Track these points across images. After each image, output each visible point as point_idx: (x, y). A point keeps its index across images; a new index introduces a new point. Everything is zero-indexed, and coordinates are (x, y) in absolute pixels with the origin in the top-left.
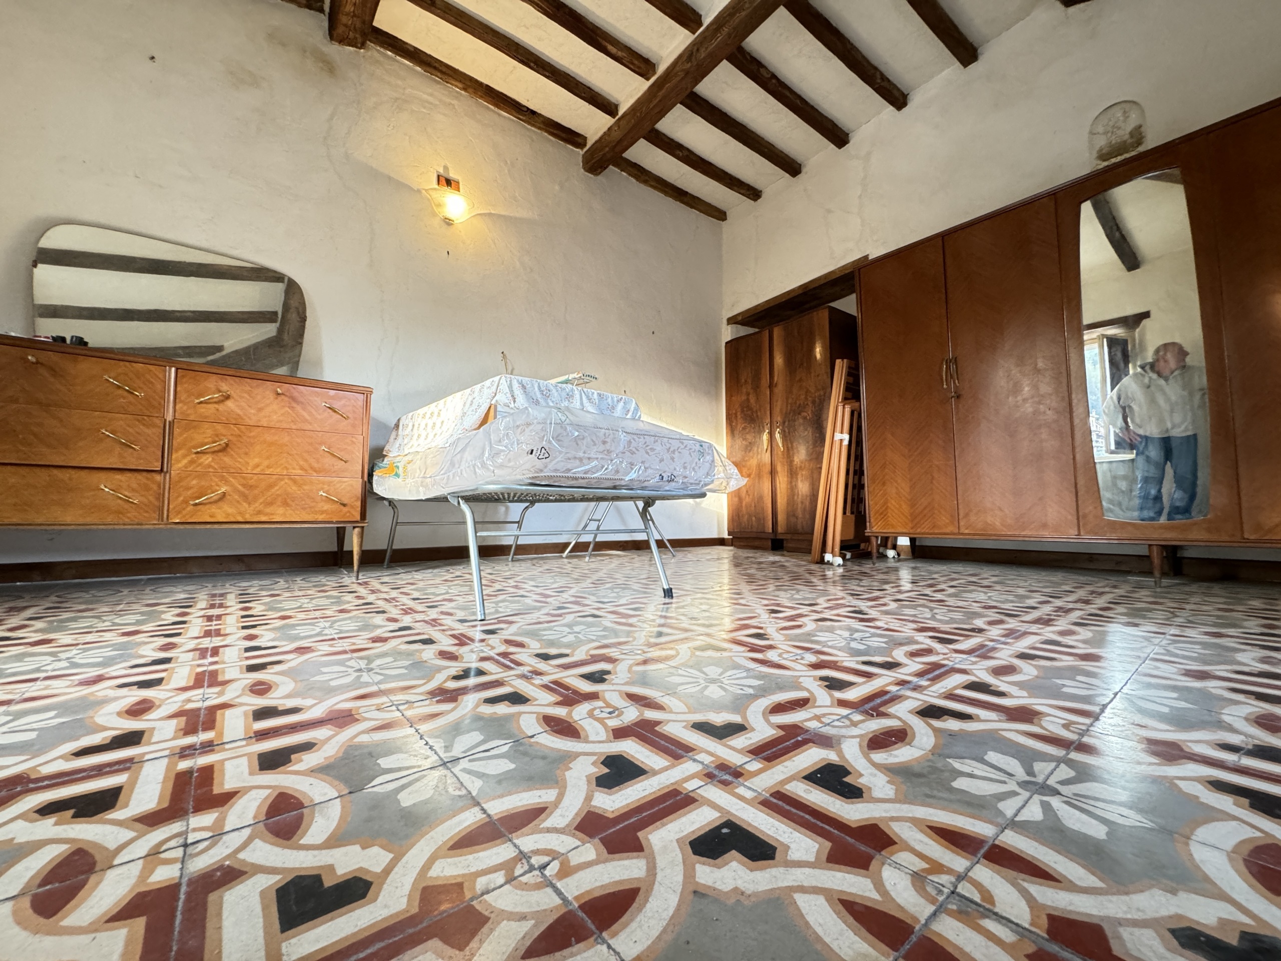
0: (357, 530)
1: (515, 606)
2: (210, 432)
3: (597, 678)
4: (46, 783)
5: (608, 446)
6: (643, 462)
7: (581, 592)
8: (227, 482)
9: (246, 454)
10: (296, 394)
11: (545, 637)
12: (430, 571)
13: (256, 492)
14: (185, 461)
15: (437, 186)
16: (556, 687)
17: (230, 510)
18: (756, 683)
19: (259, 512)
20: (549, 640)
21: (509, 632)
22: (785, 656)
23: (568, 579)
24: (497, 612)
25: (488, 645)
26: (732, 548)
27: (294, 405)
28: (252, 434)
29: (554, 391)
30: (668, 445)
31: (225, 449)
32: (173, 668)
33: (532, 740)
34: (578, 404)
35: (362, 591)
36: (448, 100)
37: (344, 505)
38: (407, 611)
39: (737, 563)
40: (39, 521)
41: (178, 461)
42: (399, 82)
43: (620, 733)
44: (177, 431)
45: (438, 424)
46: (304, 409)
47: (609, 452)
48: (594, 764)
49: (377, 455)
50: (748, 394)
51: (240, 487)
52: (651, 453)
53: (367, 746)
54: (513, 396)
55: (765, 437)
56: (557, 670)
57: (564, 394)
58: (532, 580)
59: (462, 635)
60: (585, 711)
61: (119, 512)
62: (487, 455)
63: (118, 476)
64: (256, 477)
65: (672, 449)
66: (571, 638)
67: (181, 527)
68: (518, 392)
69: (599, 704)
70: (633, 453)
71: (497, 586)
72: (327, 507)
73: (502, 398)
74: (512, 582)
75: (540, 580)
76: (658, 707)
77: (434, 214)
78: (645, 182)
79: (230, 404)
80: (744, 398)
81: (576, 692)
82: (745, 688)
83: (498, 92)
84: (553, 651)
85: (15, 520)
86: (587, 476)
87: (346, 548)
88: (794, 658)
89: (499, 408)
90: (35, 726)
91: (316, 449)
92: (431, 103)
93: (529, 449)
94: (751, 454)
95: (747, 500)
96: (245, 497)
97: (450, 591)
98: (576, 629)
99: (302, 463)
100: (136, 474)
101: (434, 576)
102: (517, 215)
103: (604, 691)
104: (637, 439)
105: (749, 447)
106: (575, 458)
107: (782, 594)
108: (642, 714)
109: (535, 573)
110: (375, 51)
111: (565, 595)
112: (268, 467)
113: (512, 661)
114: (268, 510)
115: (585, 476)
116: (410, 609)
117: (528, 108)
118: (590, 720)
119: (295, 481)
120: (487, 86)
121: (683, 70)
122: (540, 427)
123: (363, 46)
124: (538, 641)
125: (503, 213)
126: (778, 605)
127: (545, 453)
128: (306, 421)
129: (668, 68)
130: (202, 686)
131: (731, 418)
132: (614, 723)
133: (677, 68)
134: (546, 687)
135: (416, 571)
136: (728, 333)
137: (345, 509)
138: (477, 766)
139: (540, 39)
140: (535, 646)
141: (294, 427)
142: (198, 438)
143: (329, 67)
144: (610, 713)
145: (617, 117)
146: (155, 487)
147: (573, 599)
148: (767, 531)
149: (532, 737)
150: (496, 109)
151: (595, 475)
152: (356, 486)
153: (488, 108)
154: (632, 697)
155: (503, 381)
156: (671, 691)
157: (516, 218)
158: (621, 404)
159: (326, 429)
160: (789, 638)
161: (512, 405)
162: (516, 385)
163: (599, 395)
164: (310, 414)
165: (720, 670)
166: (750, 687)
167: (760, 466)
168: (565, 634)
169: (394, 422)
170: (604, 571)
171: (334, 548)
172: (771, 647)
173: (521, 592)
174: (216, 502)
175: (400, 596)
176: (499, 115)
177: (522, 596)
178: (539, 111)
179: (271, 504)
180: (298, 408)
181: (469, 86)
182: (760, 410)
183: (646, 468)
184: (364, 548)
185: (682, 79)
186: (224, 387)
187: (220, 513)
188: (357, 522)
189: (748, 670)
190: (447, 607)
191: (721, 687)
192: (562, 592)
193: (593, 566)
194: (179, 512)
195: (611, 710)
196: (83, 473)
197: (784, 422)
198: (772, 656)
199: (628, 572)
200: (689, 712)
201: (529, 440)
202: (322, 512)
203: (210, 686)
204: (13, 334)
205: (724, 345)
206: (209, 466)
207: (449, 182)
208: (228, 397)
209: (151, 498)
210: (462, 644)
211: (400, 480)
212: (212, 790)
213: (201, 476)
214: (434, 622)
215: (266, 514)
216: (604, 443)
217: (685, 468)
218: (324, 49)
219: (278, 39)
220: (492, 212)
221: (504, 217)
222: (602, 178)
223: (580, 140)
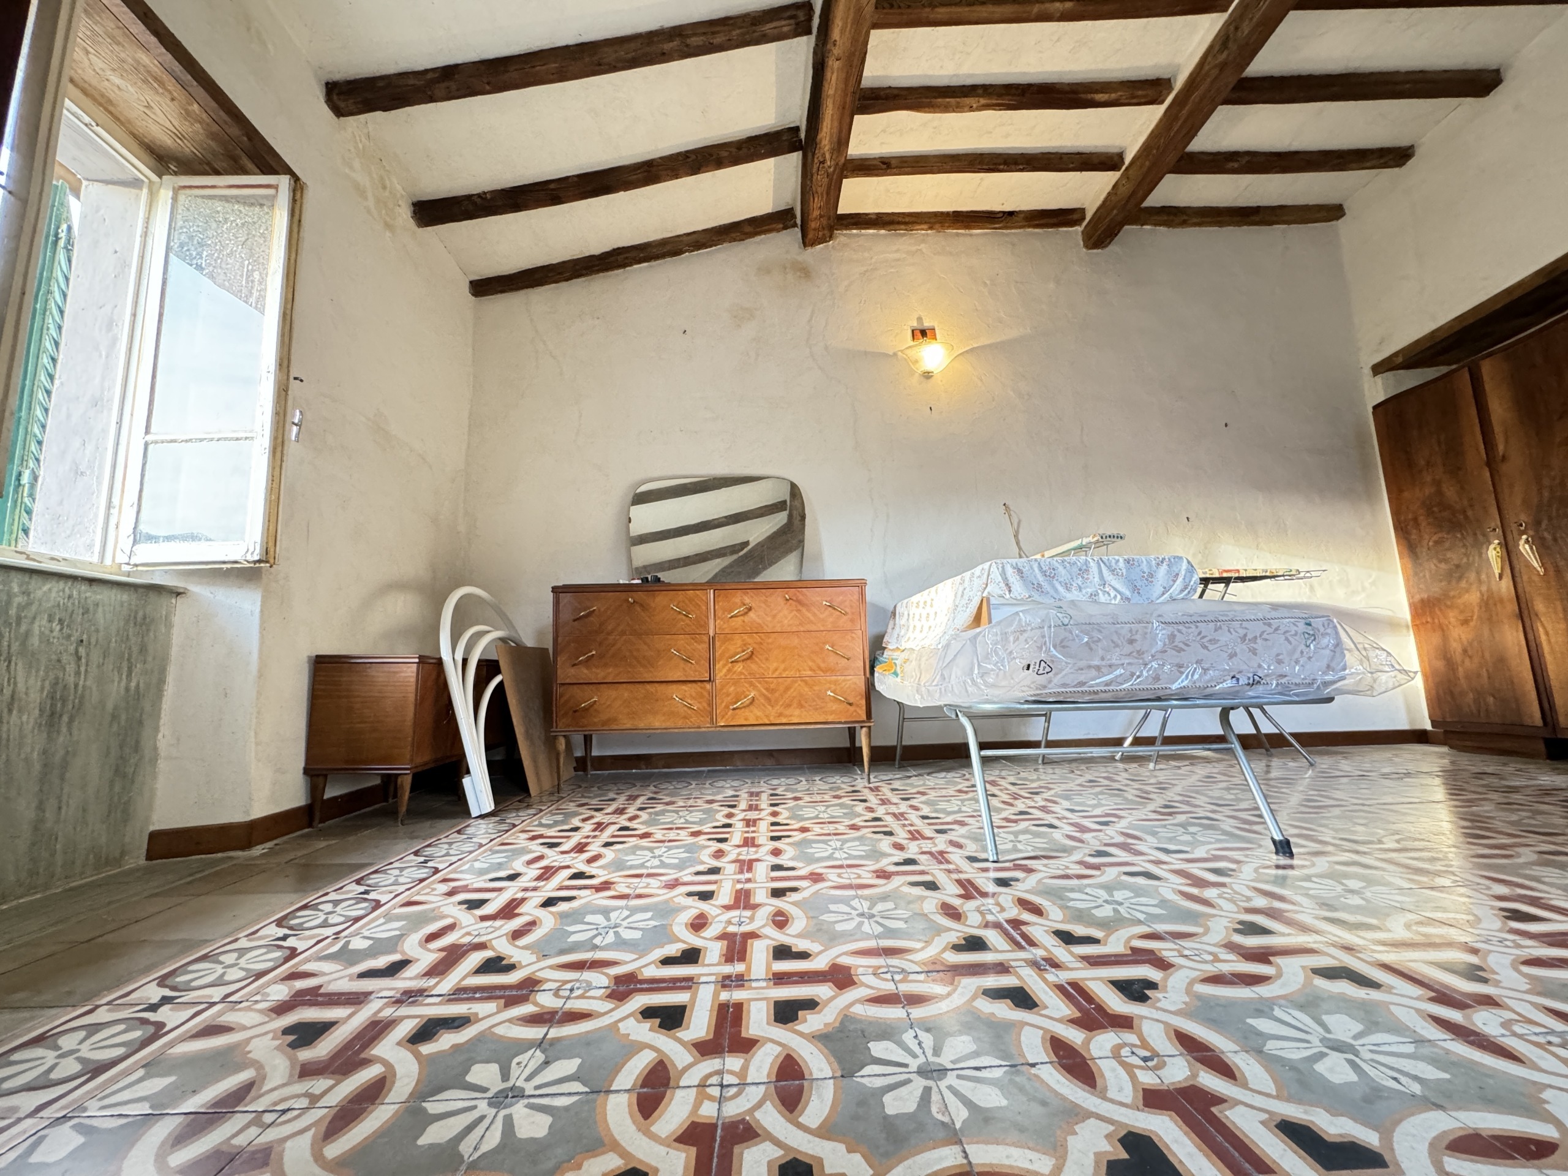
0: (864, 730)
1: (1040, 843)
2: (739, 643)
3: (1138, 991)
4: (645, 986)
5: (1137, 646)
6: (1198, 662)
7: (1135, 828)
8: (755, 687)
9: (767, 659)
10: (801, 597)
11: (1071, 904)
12: (943, 774)
13: (777, 695)
14: (724, 671)
15: (912, 343)
16: (1075, 992)
17: (759, 714)
18: (1431, 1073)
19: (780, 715)
20: (1080, 910)
21: (1025, 886)
22: (1517, 1029)
23: (1118, 800)
24: (1015, 850)
25: (998, 904)
26: (1445, 749)
27: (800, 607)
28: (770, 641)
29: (1061, 568)
30: (1242, 632)
31: (751, 657)
32: (721, 880)
33: (1033, 1071)
34: (1097, 579)
35: (873, 801)
36: (914, 248)
37: (851, 704)
38: (916, 835)
39: (1456, 785)
40: (642, 725)
41: (720, 671)
42: (866, 255)
43: (1154, 1099)
44: (717, 644)
45: (932, 616)
46: (809, 610)
47: (1140, 653)
48: (1108, 1137)
49: (877, 646)
50: (1438, 483)
51: (764, 691)
52: (1211, 647)
53: (860, 1021)
54: (1007, 585)
55: (1493, 553)
56: (1079, 965)
57: (1075, 570)
58: (1067, 798)
59: (969, 881)
60: (1109, 1046)
61: (685, 718)
62: (976, 671)
63: (684, 687)
64: (775, 681)
65: (1249, 636)
66: (1106, 912)
67: (726, 729)
68: (1013, 578)
69: (1131, 1038)
70: (1180, 650)
71: (1020, 805)
72: (835, 706)
73: (995, 589)
74: (1039, 801)
75: (1078, 799)
76: (1226, 1071)
77: (912, 373)
78: (1184, 224)
79: (752, 614)
80: (1428, 490)
81: (1100, 1009)
82: (1403, 1079)
83: (967, 212)
84: (1079, 930)
85: (628, 726)
86: (1111, 688)
87: (857, 745)
88: (1541, 1040)
89: (993, 601)
90: (641, 925)
91: (822, 649)
92: (898, 260)
93: (1025, 663)
94: (1463, 584)
95: (1466, 666)
96: (768, 699)
97: (964, 809)
98: (1119, 895)
99: (810, 663)
100: (694, 685)
101: (947, 783)
102: (1004, 338)
103: (1142, 1017)
104: (1184, 630)
105: (1457, 572)
106: (1089, 667)
107: (1551, 874)
108: (1194, 1076)
109: (1071, 785)
110: (843, 237)
111: (1110, 831)
112: (785, 670)
113: (1024, 936)
114: (788, 712)
115: (1106, 688)
116: (918, 832)
117: (1004, 212)
118: (1114, 1063)
119: (806, 682)
120: (954, 212)
121: (1215, 66)
122: (1038, 632)
123: (831, 237)
124: (1061, 907)
125: (988, 342)
126: (1534, 902)
127: (1046, 667)
128: (811, 622)
129: (1191, 75)
130: (739, 908)
131: (1402, 528)
132: (1148, 1079)
133: (1207, 68)
134: (1060, 988)
135: (928, 774)
136: (1377, 391)
137: (852, 709)
138: (964, 1087)
139: (1007, 136)
140: (1056, 917)
141: (802, 629)
142: (732, 649)
143: (805, 272)
144: (1145, 1059)
145: (1124, 168)
146: (706, 694)
147: (1120, 839)
148: (1528, 721)
149: (1033, 1065)
150: (967, 231)
151: (1124, 686)
152: (860, 682)
153: (957, 235)
154: (1187, 1042)
155: (994, 568)
156: (1254, 1043)
157: (1003, 343)
158: (1164, 567)
159: (829, 627)
160: (1542, 988)
161: (1008, 596)
162: (1010, 571)
163: (1127, 561)
164: (814, 614)
165: (1358, 1027)
166: (1416, 1078)
167: (1489, 603)
168: (1100, 902)
169: (891, 609)
170: (1178, 789)
171: (847, 744)
172: (1489, 1001)
173: (1050, 819)
174: (748, 706)
175: (910, 811)
176: (971, 235)
177: (1051, 826)
178: (1017, 209)
179: (789, 706)
180: (804, 610)
181: (935, 223)
182: (1471, 506)
183: (1205, 670)
184: (873, 744)
185: (1216, 78)
186: (747, 600)
187: (752, 716)
188: (863, 722)
189: (1420, 1041)
190: (958, 833)
191: (1351, 1063)
192: (1106, 824)
193: (1162, 776)
194: (723, 717)
195: (1147, 1054)
196: (663, 686)
197: (1538, 523)
198: (1485, 1021)
199: (1217, 794)
200: (1278, 1097)
201: (1024, 651)
202: (832, 713)
203: (745, 908)
204: (621, 582)
205: (1370, 410)
206: (741, 673)
207: (923, 333)
208: (750, 609)
209: (705, 705)
210: (967, 897)
211: (899, 679)
212: (740, 1031)
213: (736, 683)
214: (940, 857)
215: (786, 716)
216: (1131, 642)
217: (1279, 662)
218: (800, 258)
219: (765, 270)
220: (975, 345)
221: (990, 346)
222: (1114, 248)
223: (1076, 216)
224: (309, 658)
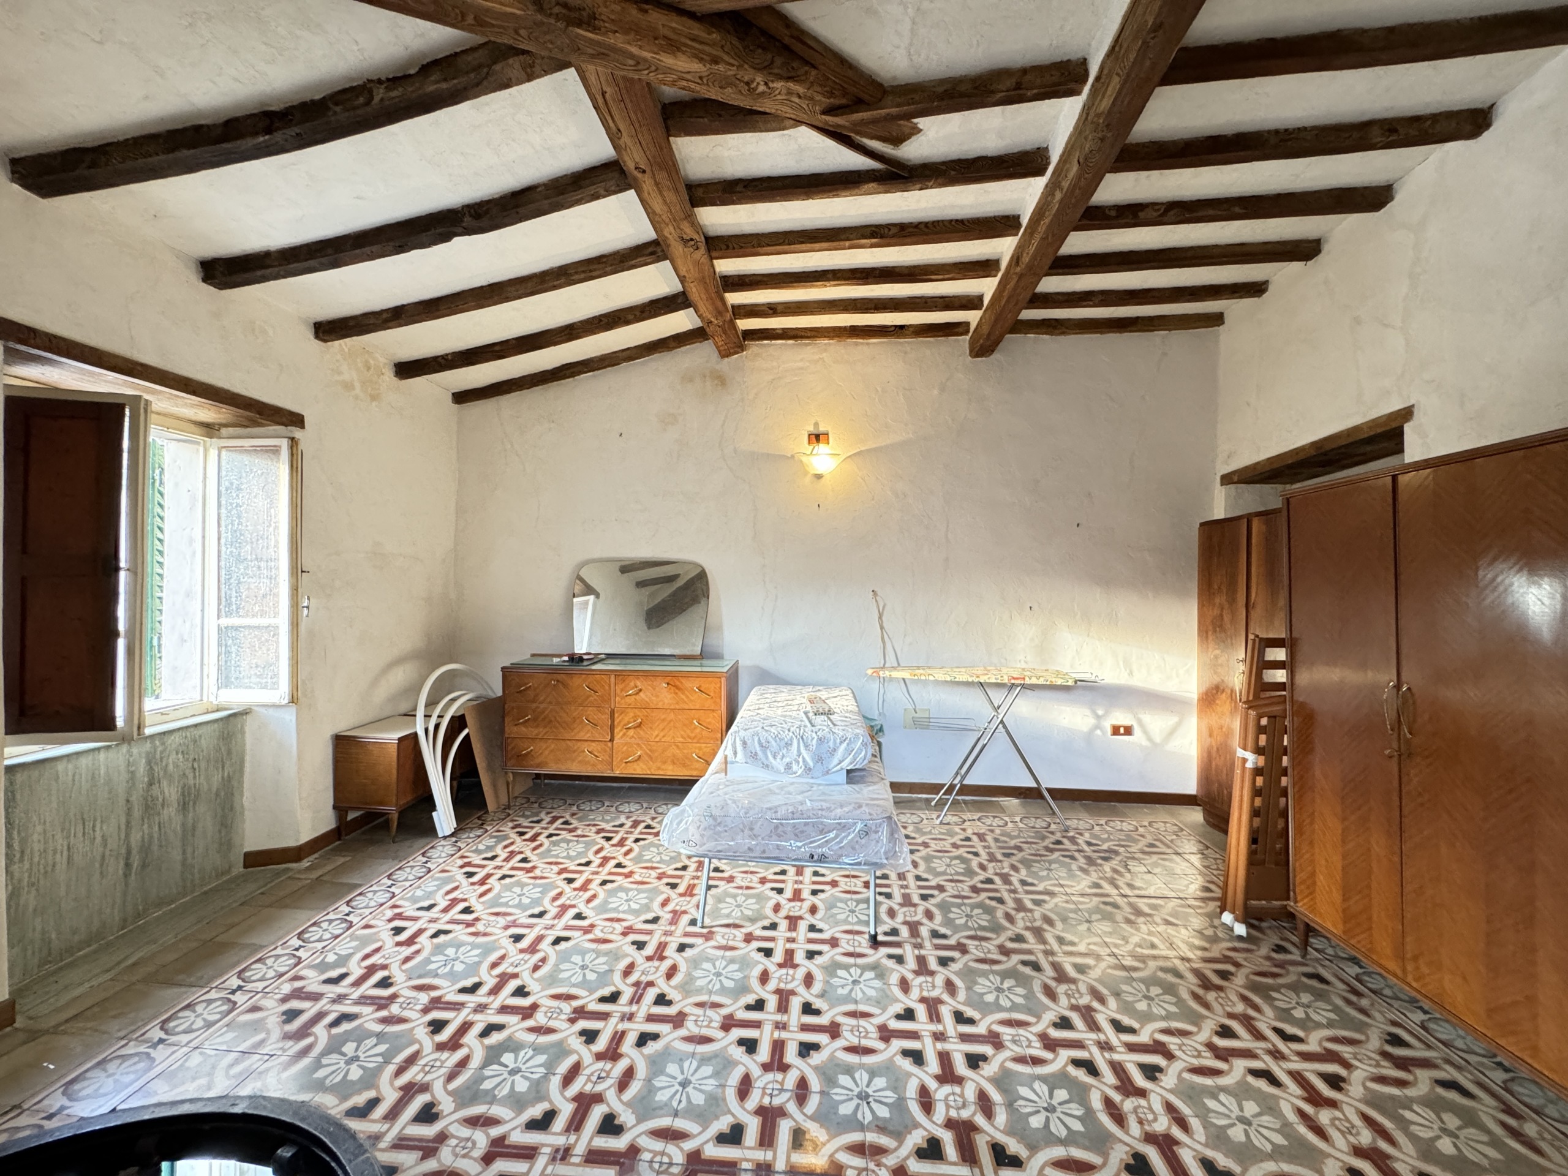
2: (632, 715)
3: (646, 1040)
8: (641, 748)
9: (651, 728)
10: (678, 683)
13: (657, 754)
14: (621, 734)
15: (807, 447)
17: (644, 767)
19: (659, 768)
25: (659, 967)
27: (673, 689)
28: (654, 714)
31: (640, 725)
33: (552, 1077)
36: (817, 357)
40: (563, 768)
41: (618, 734)
42: (775, 364)
43: (579, 1097)
44: (616, 715)
46: (683, 694)
50: (1222, 608)
51: (648, 751)
59: (666, 943)
60: (595, 1069)
61: (594, 765)
63: (593, 745)
64: (656, 744)
72: (698, 765)
77: (806, 473)
79: (642, 694)
81: (617, 1048)
83: (862, 326)
85: (554, 768)
90: (470, 959)
91: (691, 723)
92: (802, 368)
94: (1224, 697)
96: (651, 758)
99: (682, 733)
100: (599, 743)
102: (889, 442)
103: (628, 1055)
108: (608, 1088)
110: (755, 348)
112: (663, 736)
113: (642, 995)
114: (665, 766)
117: (896, 326)
118: (586, 1077)
119: (679, 746)
120: (851, 327)
123: (743, 350)
125: (874, 446)
128: (685, 702)
132: (589, 1087)
134: (615, 1033)
141: (678, 707)
142: (627, 719)
143: (721, 380)
144: (600, 1078)
145: (983, 309)
146: (607, 750)
149: (556, 1074)
150: (865, 341)
153: (856, 343)
154: (628, 1072)
157: (887, 447)
159: (698, 706)
164: (687, 697)
174: (636, 761)
176: (868, 344)
178: (906, 326)
179: (665, 763)
180: (680, 693)
181: (834, 336)
182: (1235, 636)
186: (638, 683)
187: (638, 768)
194: (618, 768)
196: (578, 743)
202: (696, 769)
205: (1198, 525)
206: (633, 737)
207: (818, 437)
208: (640, 690)
209: (607, 757)
210: (650, 958)
212: (461, 1039)
213: (629, 743)
215: (663, 770)
218: (718, 367)
219: (687, 378)
220: (863, 449)
221: (875, 450)
222: (996, 356)
223: (960, 330)
224: (332, 736)
